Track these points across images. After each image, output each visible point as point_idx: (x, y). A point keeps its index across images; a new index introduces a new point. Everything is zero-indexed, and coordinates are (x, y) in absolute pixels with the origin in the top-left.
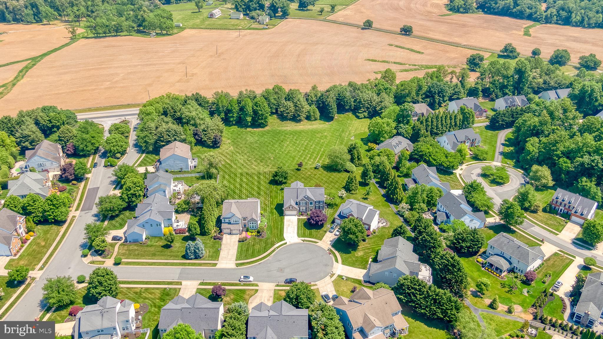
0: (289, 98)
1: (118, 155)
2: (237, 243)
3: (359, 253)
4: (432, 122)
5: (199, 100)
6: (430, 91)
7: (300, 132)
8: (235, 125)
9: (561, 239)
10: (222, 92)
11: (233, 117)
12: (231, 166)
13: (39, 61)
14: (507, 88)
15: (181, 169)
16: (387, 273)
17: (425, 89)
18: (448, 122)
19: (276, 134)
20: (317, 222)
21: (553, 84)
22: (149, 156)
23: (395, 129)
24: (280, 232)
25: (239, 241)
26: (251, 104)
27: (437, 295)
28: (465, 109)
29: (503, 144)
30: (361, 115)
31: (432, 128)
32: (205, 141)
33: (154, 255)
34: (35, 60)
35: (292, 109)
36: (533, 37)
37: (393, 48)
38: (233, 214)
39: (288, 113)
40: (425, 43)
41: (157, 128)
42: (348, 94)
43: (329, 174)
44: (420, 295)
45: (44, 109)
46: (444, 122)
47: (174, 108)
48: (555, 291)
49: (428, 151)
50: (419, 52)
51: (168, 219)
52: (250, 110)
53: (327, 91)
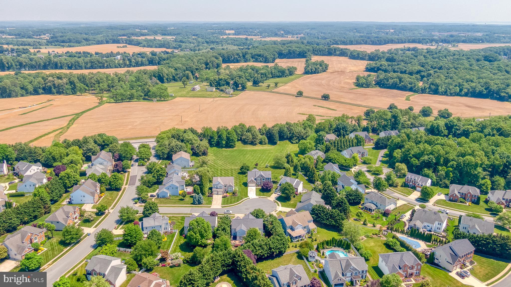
0: (249, 130)
1: (146, 160)
2: (221, 198)
3: (292, 202)
4: (338, 143)
5: (193, 131)
6: (338, 128)
7: (256, 151)
8: (215, 147)
9: (410, 199)
10: (207, 127)
11: (214, 141)
12: (215, 166)
13: (81, 115)
14: (387, 127)
15: (185, 166)
16: (306, 207)
17: (334, 126)
18: (348, 144)
19: (240, 151)
20: (267, 188)
21: (417, 125)
22: (164, 161)
23: (315, 146)
24: (246, 194)
25: (223, 197)
26: (225, 133)
27: (332, 212)
28: (358, 136)
29: (382, 157)
30: (294, 142)
31: (338, 147)
32: (198, 153)
33: (175, 203)
34: (78, 115)
35: (251, 137)
36: (412, 101)
37: (316, 107)
38: (219, 183)
39: (248, 139)
40: (338, 104)
41: (169, 144)
42: (286, 129)
43: (274, 170)
44: (323, 213)
45: (99, 135)
46: (345, 144)
47: (179, 135)
48: (401, 219)
49: (334, 157)
50: (334, 110)
51: (182, 186)
52: (224, 136)
53: (273, 127)
